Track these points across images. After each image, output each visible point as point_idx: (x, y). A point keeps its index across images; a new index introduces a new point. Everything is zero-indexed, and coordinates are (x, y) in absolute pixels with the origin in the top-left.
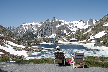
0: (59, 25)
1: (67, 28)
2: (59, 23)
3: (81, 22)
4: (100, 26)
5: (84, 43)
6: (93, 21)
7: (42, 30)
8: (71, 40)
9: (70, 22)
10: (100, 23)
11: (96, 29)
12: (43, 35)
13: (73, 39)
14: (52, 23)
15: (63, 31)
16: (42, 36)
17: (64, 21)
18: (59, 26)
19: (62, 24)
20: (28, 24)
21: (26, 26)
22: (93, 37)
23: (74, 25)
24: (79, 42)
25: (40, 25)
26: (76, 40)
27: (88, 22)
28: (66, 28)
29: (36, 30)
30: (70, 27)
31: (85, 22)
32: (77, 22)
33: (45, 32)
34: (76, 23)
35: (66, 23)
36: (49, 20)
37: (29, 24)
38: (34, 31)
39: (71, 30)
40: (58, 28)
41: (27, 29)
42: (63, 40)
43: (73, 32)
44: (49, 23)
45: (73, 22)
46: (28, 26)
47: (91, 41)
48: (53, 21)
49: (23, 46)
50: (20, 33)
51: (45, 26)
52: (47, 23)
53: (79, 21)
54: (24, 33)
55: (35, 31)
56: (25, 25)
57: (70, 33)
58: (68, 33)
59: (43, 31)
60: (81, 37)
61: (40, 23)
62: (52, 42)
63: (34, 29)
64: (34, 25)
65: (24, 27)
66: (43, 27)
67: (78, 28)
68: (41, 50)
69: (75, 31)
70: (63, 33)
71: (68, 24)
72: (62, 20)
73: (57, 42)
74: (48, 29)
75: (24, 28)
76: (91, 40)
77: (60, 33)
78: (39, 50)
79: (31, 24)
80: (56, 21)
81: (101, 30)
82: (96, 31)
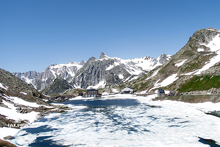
0: (110, 65)
1: (125, 71)
2: (112, 62)
3: (147, 59)
4: (171, 66)
5: (142, 95)
6: (167, 57)
7: (82, 75)
8: (123, 91)
9: (130, 61)
10: (171, 61)
11: (165, 72)
12: (85, 83)
13: (127, 89)
14: (99, 62)
15: (118, 77)
16: (82, 85)
17: (119, 59)
18: (111, 67)
19: (116, 64)
20: (59, 66)
21: (56, 70)
22: (158, 85)
23: (136, 65)
24: (136, 93)
25: (79, 67)
26: (132, 90)
27: (158, 59)
28: (122, 71)
29: (73, 75)
30: (129, 69)
31: (154, 60)
32: (141, 60)
33: (87, 79)
34: (140, 62)
35: (124, 62)
36: (94, 58)
37: (62, 65)
38: (70, 77)
39: (130, 73)
40: (109, 71)
41: (59, 74)
42: (111, 92)
43: (134, 77)
44: (94, 64)
45: (135, 61)
46: (59, 69)
47: (153, 92)
48: (101, 60)
49: (38, 104)
50: (46, 81)
51: (87, 68)
52: (91, 64)
53: (145, 58)
54: (53, 80)
55: (72, 78)
56: (55, 67)
57: (130, 79)
58: (127, 79)
59: (85, 77)
60: (140, 86)
61: (80, 64)
62: (91, 96)
63: (70, 75)
64: (70, 67)
65: (52, 71)
66: (83, 70)
67: (143, 70)
68: (63, 110)
69: (137, 76)
70: (118, 78)
71: (125, 64)
72: (116, 58)
73: (100, 95)
74: (93, 74)
75: (54, 73)
76: (154, 90)
77: (113, 80)
78: (60, 110)
79: (65, 65)
80: (106, 59)
81: (171, 73)
82: (164, 74)
